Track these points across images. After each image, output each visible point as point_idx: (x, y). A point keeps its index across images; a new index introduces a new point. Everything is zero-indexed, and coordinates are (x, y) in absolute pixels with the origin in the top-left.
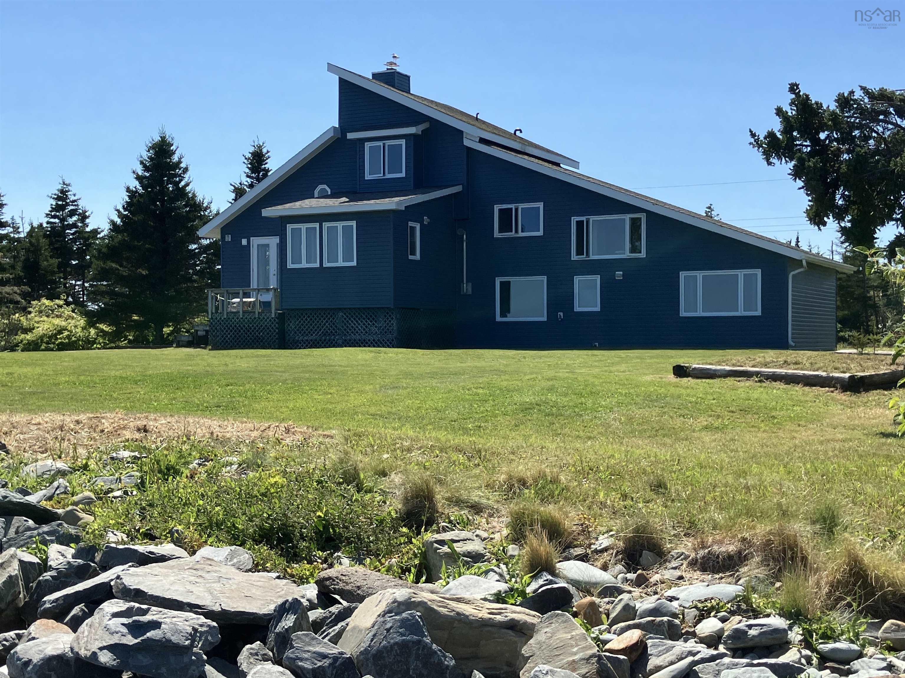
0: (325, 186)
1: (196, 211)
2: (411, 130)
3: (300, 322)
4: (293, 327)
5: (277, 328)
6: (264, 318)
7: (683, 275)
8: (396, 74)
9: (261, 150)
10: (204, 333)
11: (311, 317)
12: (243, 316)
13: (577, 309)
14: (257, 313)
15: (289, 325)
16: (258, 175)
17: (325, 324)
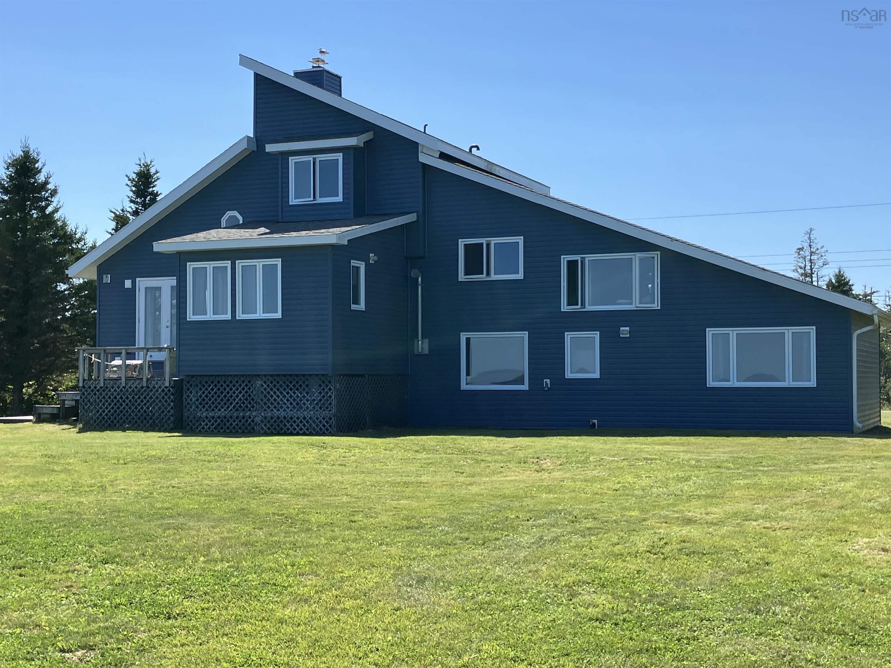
0: (236, 213)
1: (66, 243)
2: (351, 141)
3: (203, 393)
4: (194, 399)
5: (172, 401)
6: (154, 387)
7: (710, 332)
8: (325, 73)
9: (148, 170)
10: (74, 403)
11: (219, 385)
12: (126, 384)
13: (569, 375)
14: (145, 380)
15: (189, 396)
16: (145, 200)
17: (237, 396)
